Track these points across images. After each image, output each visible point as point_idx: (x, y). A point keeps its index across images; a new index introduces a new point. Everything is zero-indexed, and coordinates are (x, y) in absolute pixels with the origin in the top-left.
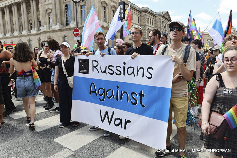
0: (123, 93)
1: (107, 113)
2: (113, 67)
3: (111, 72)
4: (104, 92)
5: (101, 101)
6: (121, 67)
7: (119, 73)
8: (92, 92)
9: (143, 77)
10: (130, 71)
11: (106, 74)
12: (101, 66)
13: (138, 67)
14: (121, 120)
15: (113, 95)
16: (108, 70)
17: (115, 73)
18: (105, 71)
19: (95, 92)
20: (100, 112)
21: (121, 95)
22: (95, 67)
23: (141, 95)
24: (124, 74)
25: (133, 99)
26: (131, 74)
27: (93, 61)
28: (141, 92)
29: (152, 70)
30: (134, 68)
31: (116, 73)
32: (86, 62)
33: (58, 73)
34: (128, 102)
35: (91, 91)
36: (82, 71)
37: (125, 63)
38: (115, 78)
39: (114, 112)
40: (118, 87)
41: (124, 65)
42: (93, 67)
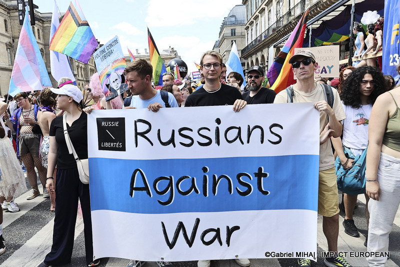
0: (218, 180)
1: (181, 226)
2: (191, 130)
3: (188, 141)
4: (171, 184)
5: (165, 205)
6: (209, 130)
7: (207, 141)
8: (137, 189)
9: (262, 142)
10: (233, 134)
11: (175, 146)
12: (159, 130)
13: (249, 126)
14: (218, 231)
15: (193, 186)
16: (178, 139)
17: (195, 143)
18: (172, 141)
19: (146, 188)
20: (162, 229)
21: (215, 184)
22: (142, 134)
23: (260, 175)
24: (218, 142)
25: (241, 186)
26: (235, 140)
27: (136, 122)
28: (260, 169)
29: (280, 129)
30: (239, 129)
31: (199, 142)
32: (117, 124)
33: (56, 151)
34: (231, 193)
35: (132, 188)
36: (107, 145)
37: (218, 121)
38: (197, 153)
39: (198, 221)
40: (205, 170)
41: (218, 125)
42: (137, 134)
